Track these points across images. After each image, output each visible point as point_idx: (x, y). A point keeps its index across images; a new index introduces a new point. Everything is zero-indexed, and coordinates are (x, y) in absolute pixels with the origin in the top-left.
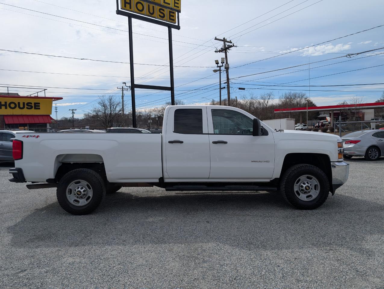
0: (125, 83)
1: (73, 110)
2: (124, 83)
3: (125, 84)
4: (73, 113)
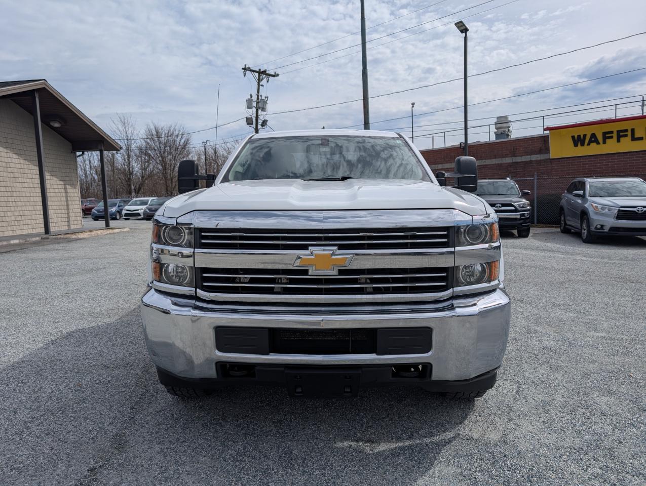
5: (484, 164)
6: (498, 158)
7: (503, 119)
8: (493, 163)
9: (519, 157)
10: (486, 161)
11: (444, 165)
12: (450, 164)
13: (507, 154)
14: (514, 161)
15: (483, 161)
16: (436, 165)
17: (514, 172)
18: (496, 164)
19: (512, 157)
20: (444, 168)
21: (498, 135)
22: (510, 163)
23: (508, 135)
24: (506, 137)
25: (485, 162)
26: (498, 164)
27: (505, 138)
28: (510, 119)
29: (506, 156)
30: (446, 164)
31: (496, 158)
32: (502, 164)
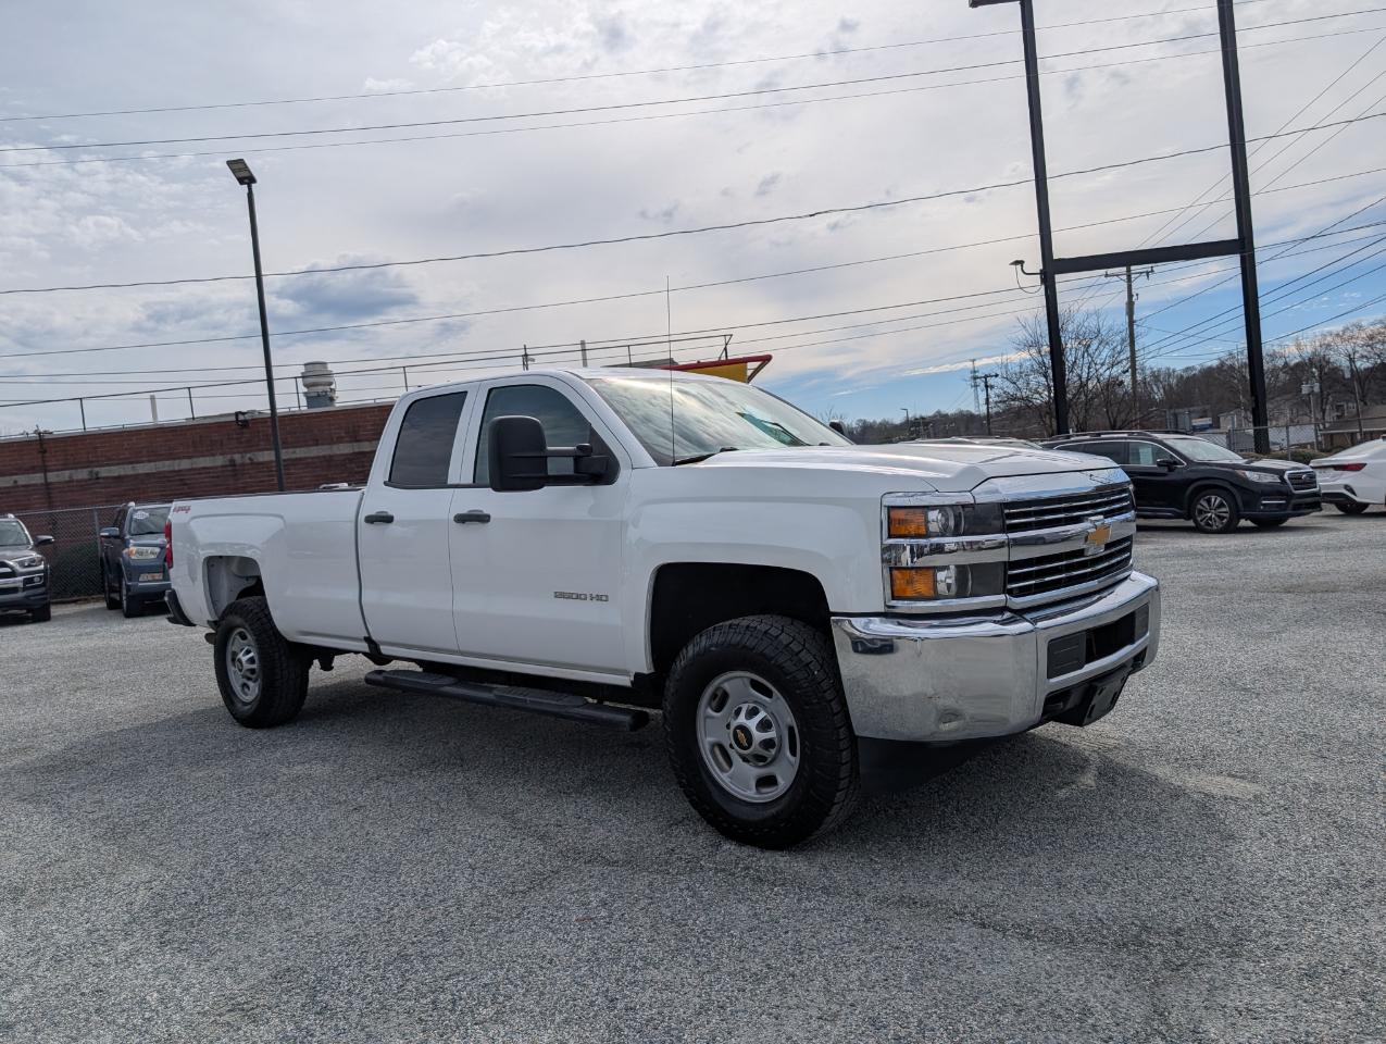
0: (1021, 263)
1: (986, 377)
2: (1017, 263)
3: (1019, 267)
4: (987, 386)
5: (294, 456)
6: (322, 444)
7: (318, 367)
8: (312, 455)
9: (367, 443)
10: (298, 450)
11: (195, 460)
12: (212, 458)
13: (342, 437)
14: (357, 450)
15: (291, 450)
16: (177, 461)
17: (361, 472)
18: (318, 457)
19: (351, 442)
20: (194, 466)
21: (312, 400)
22: (347, 455)
23: (332, 399)
24: (328, 402)
25: (294, 452)
26: (324, 457)
27: (326, 406)
28: (330, 367)
29: (340, 440)
30: (202, 459)
31: (317, 445)
32: (331, 456)
